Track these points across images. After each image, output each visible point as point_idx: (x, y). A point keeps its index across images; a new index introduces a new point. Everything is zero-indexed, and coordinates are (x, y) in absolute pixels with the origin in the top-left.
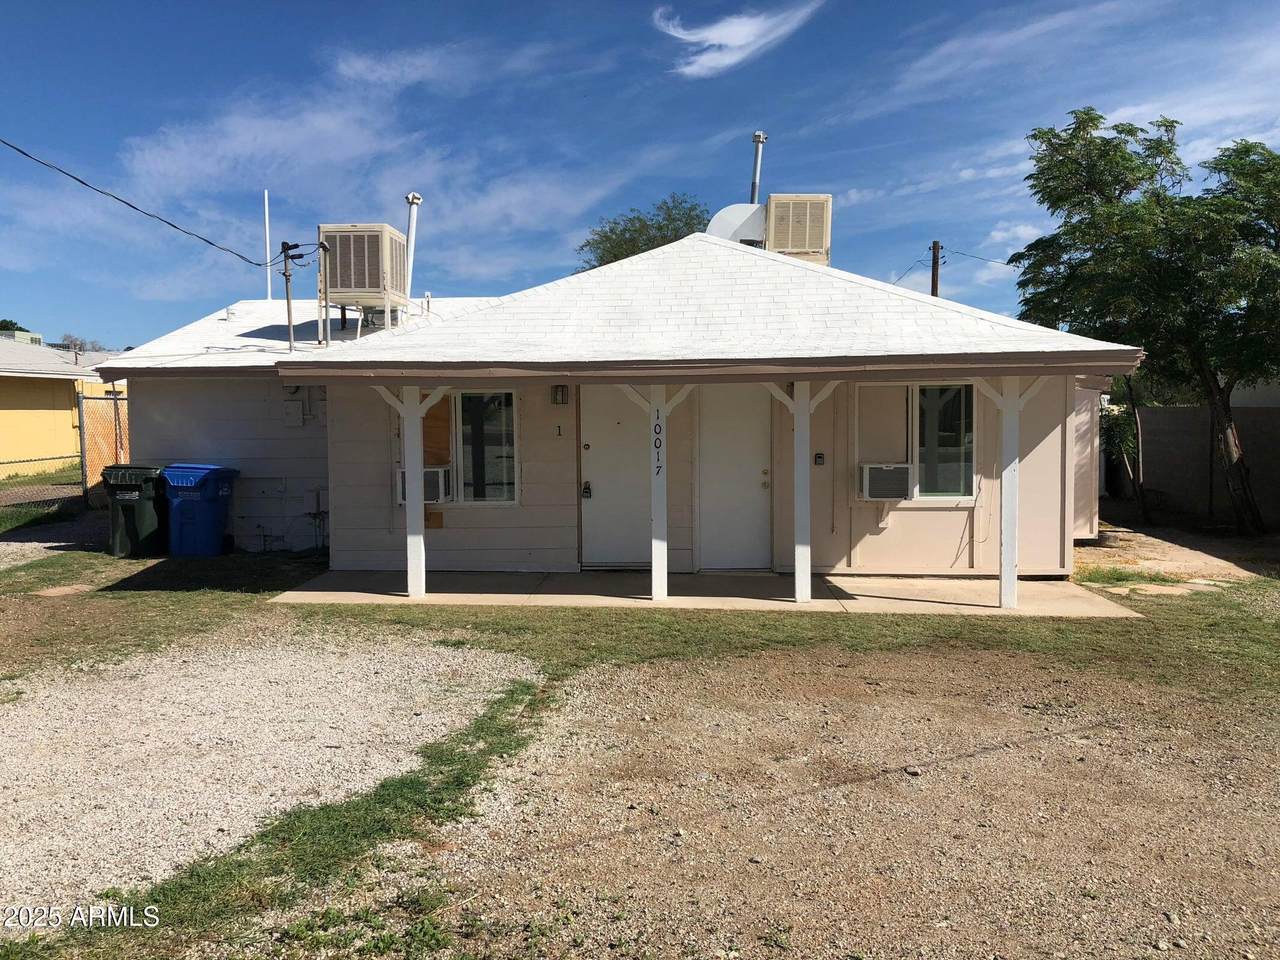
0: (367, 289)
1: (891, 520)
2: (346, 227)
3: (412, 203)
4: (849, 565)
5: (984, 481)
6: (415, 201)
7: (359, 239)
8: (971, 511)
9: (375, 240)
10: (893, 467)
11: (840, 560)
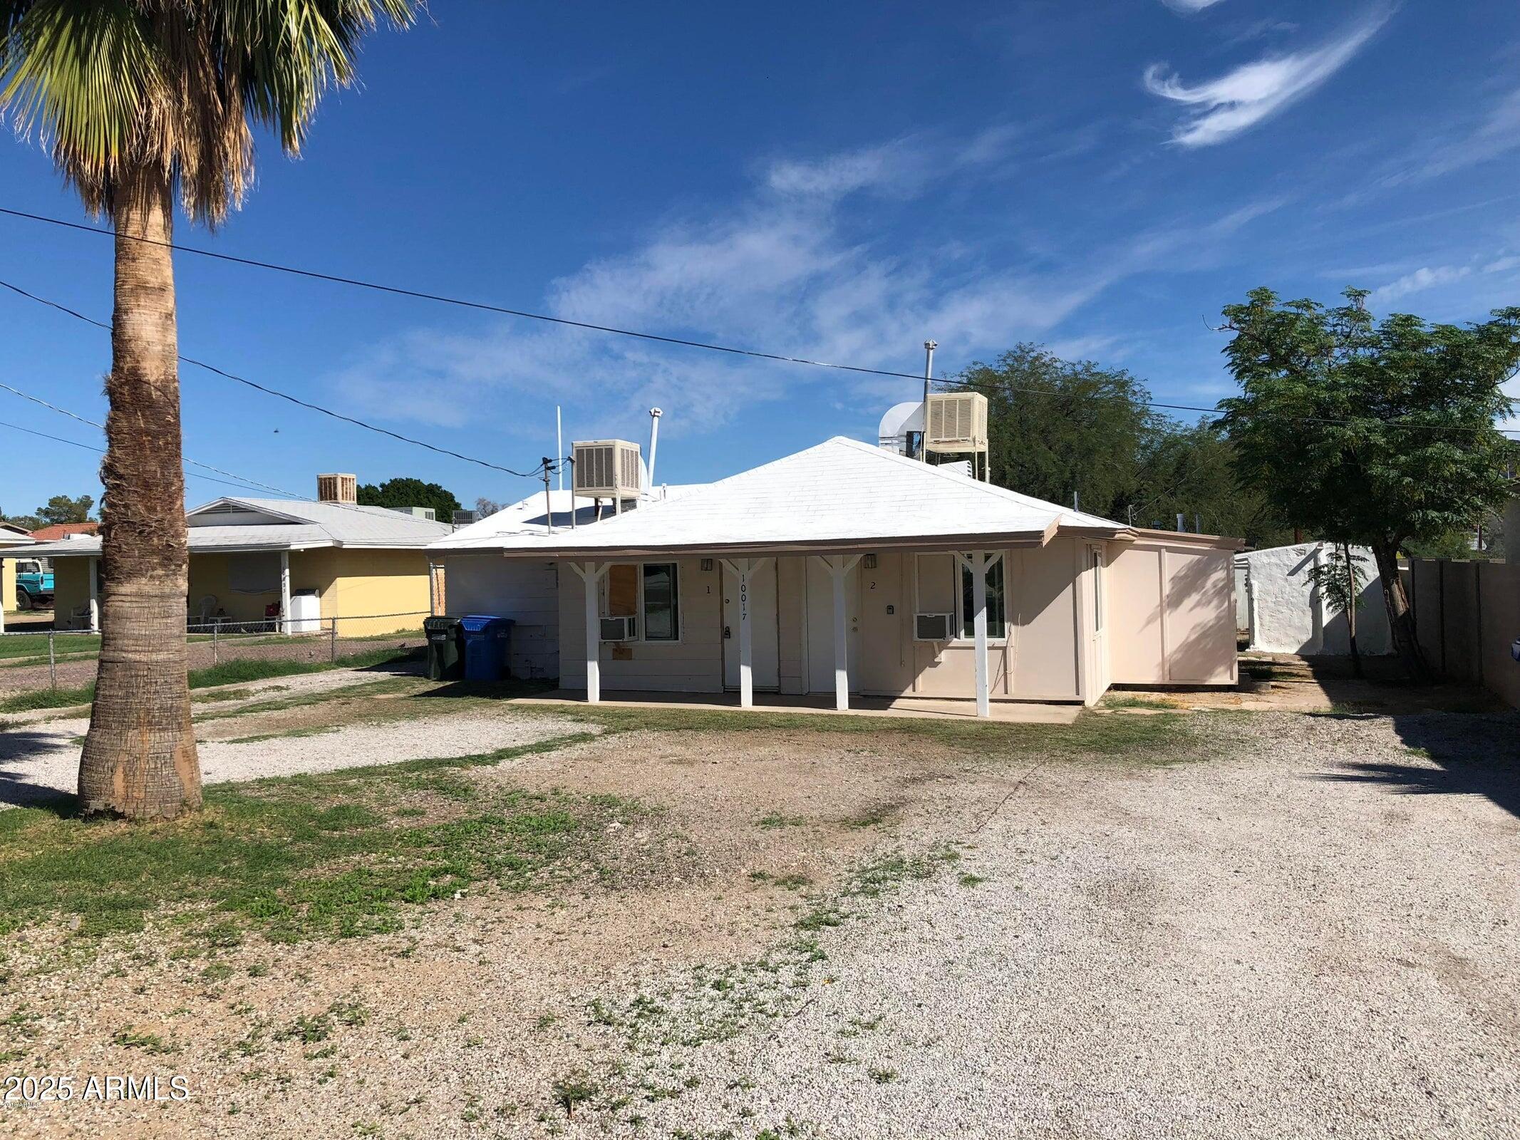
0: (605, 488)
1: (944, 656)
2: (590, 442)
3: (654, 416)
4: (914, 690)
5: (1013, 627)
6: (656, 414)
7: (599, 451)
8: (1004, 649)
9: (610, 451)
10: (934, 615)
11: (907, 687)
